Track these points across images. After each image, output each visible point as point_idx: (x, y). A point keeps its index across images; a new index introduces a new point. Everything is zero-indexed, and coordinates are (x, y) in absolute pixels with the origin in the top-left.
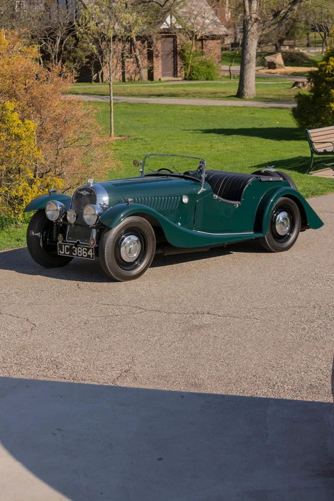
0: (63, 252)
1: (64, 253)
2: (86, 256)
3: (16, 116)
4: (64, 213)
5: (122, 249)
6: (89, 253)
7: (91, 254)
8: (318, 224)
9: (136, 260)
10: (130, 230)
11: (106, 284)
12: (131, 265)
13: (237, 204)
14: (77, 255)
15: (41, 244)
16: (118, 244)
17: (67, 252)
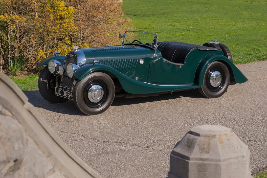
0: (58, 94)
1: (59, 95)
2: (69, 97)
4: (57, 69)
5: (89, 94)
6: (71, 96)
8: (243, 79)
9: (99, 102)
10: (96, 81)
12: (95, 105)
13: (181, 65)
14: (65, 96)
15: (47, 87)
17: (60, 94)
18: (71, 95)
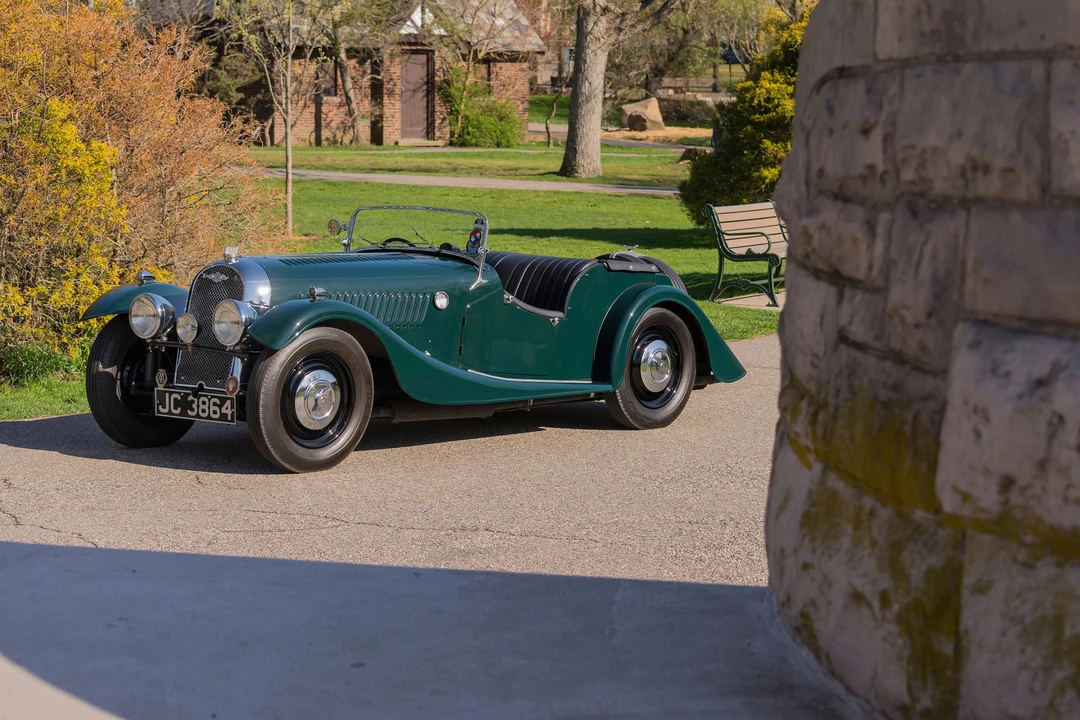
0: (167, 409)
1: (170, 412)
2: (217, 416)
3: (71, 131)
4: (169, 322)
5: (299, 401)
6: (224, 411)
7: (229, 412)
8: (733, 371)
9: (331, 426)
10: (315, 358)
11: (260, 477)
12: (318, 437)
13: (556, 316)
14: (198, 416)
15: (118, 393)
16: (288, 388)
17: (175, 408)
18: (225, 406)
